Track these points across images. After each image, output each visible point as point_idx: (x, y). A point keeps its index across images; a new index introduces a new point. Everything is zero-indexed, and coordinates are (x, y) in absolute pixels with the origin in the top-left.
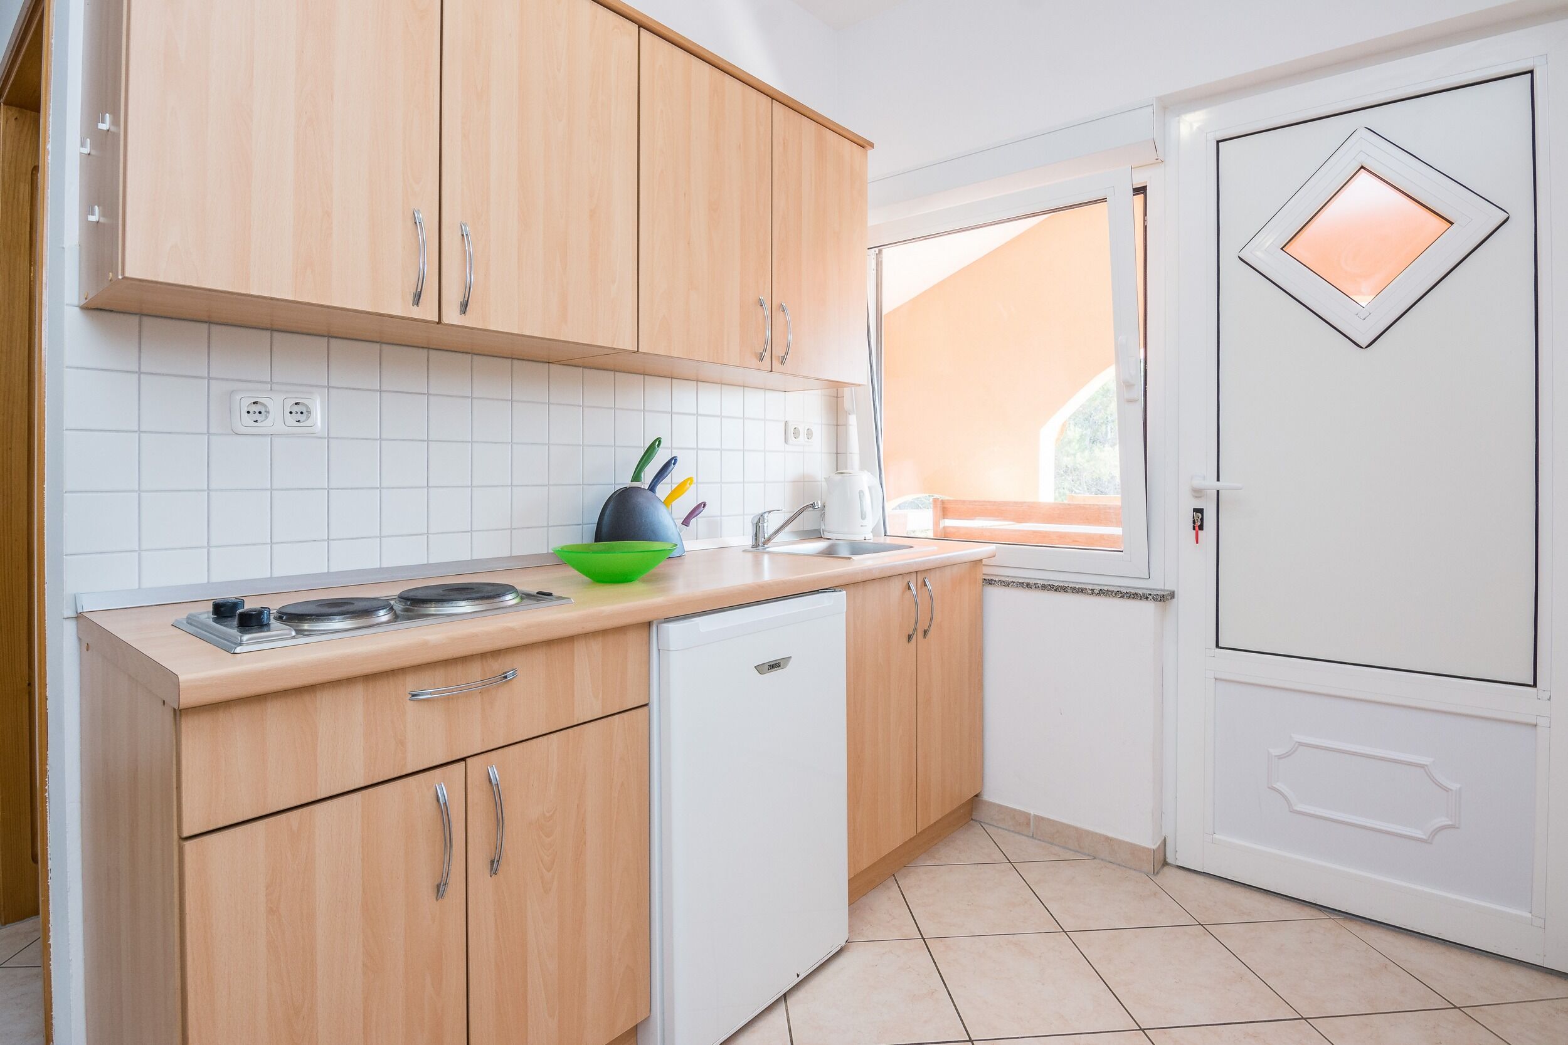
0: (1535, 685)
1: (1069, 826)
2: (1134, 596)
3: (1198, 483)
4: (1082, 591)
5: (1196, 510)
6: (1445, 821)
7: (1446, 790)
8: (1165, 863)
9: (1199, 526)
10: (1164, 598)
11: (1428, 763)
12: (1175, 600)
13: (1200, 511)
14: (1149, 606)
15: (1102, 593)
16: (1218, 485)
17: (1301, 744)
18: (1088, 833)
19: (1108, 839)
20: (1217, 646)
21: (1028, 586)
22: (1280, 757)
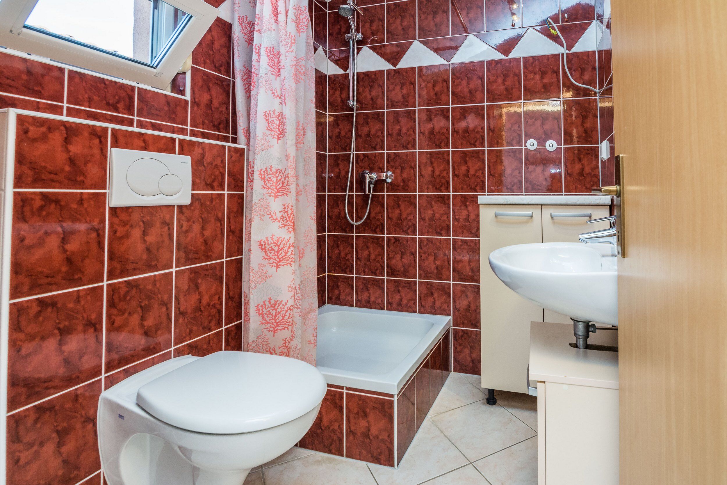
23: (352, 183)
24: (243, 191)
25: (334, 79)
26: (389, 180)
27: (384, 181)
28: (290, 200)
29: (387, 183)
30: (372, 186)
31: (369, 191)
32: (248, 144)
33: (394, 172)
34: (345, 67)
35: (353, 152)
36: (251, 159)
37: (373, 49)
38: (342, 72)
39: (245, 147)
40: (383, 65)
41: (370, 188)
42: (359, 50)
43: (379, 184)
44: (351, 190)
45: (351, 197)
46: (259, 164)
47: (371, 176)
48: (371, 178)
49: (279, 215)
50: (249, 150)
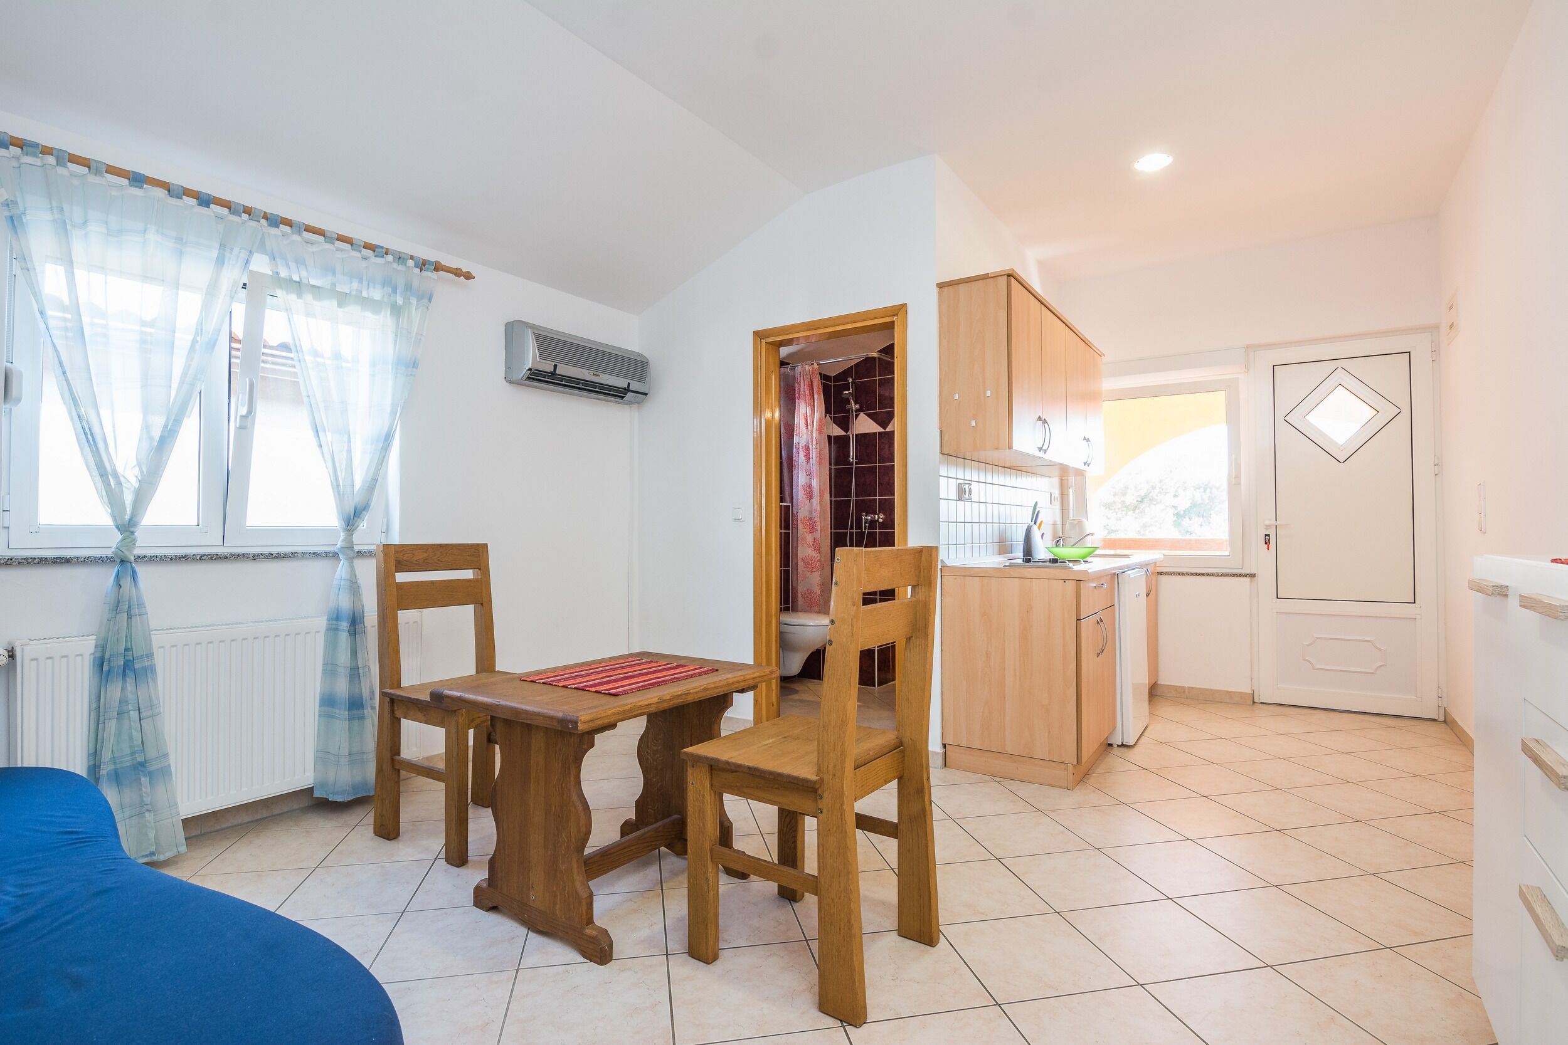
0: (1415, 603)
1: (1207, 689)
2: (1240, 575)
3: (1267, 522)
4: (1212, 575)
5: (1266, 535)
6: (1382, 664)
7: (1380, 650)
8: (1254, 702)
9: (1267, 543)
10: (1253, 576)
11: (1372, 640)
12: (1256, 578)
13: (1269, 535)
14: (1247, 579)
15: (1223, 575)
16: (1276, 523)
17: (1317, 638)
18: (1217, 691)
19: (1228, 692)
20: (1277, 598)
21: (1183, 574)
22: (1308, 645)
23: (852, 522)
24: (789, 530)
25: (837, 438)
26: (881, 520)
27: (877, 521)
28: (818, 535)
29: (879, 522)
30: (867, 525)
31: (865, 529)
32: (792, 502)
33: (884, 514)
34: (846, 430)
35: (853, 498)
36: (795, 511)
37: (868, 415)
38: (844, 433)
39: (790, 504)
40: (876, 429)
41: (865, 526)
42: (857, 416)
43: (873, 523)
44: (852, 528)
45: (851, 533)
46: (801, 515)
47: (866, 518)
48: (866, 520)
49: (811, 544)
50: (792, 507)
